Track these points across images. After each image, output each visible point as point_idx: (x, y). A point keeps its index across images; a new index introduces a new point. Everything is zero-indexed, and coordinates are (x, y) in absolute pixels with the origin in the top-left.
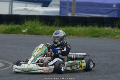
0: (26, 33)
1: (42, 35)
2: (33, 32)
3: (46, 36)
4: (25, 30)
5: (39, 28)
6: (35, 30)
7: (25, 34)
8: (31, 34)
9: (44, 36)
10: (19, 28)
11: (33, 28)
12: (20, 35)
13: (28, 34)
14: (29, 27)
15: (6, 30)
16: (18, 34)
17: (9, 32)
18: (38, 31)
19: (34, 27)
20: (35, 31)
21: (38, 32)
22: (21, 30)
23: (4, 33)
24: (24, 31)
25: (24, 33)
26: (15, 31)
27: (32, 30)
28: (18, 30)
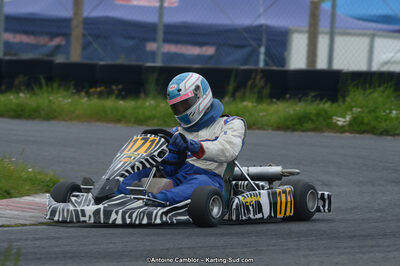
0: (346, 128)
1: (394, 135)
2: (368, 124)
4: (344, 117)
5: (391, 112)
6: (376, 118)
7: (343, 132)
8: (363, 132)
10: (326, 112)
11: (369, 112)
12: (326, 134)
13: (351, 133)
14: (359, 110)
16: (321, 131)
17: (294, 125)
18: (386, 120)
19: (374, 111)
20: (373, 123)
21: (384, 125)
22: (330, 118)
23: (278, 128)
24: (341, 121)
25: (342, 130)
26: (312, 121)
27: (366, 120)
28: (321, 119)
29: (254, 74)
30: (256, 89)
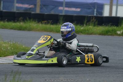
0: (121, 35)
10: (115, 30)
12: (115, 36)
15: (102, 32)
16: (113, 35)
17: (105, 33)
22: (116, 31)
23: (100, 34)
24: (119, 32)
25: (119, 35)
26: (110, 32)
28: (113, 32)
30: (93, 22)
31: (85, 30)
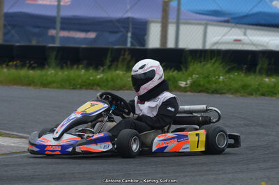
0: (188, 89)
1: (221, 93)
2: (203, 86)
3: (231, 96)
4: (186, 81)
5: (219, 78)
6: (209, 82)
7: (186, 92)
8: (200, 92)
9: (227, 95)
10: (174, 77)
11: (204, 78)
13: (191, 92)
14: (197, 76)
18: (216, 83)
19: (208, 77)
20: (207, 86)
21: (214, 86)
22: (177, 82)
24: (183, 84)
25: (185, 90)
27: (202, 83)
28: (171, 83)
29: (123, 52)
30: (126, 62)
31: (107, 80)
